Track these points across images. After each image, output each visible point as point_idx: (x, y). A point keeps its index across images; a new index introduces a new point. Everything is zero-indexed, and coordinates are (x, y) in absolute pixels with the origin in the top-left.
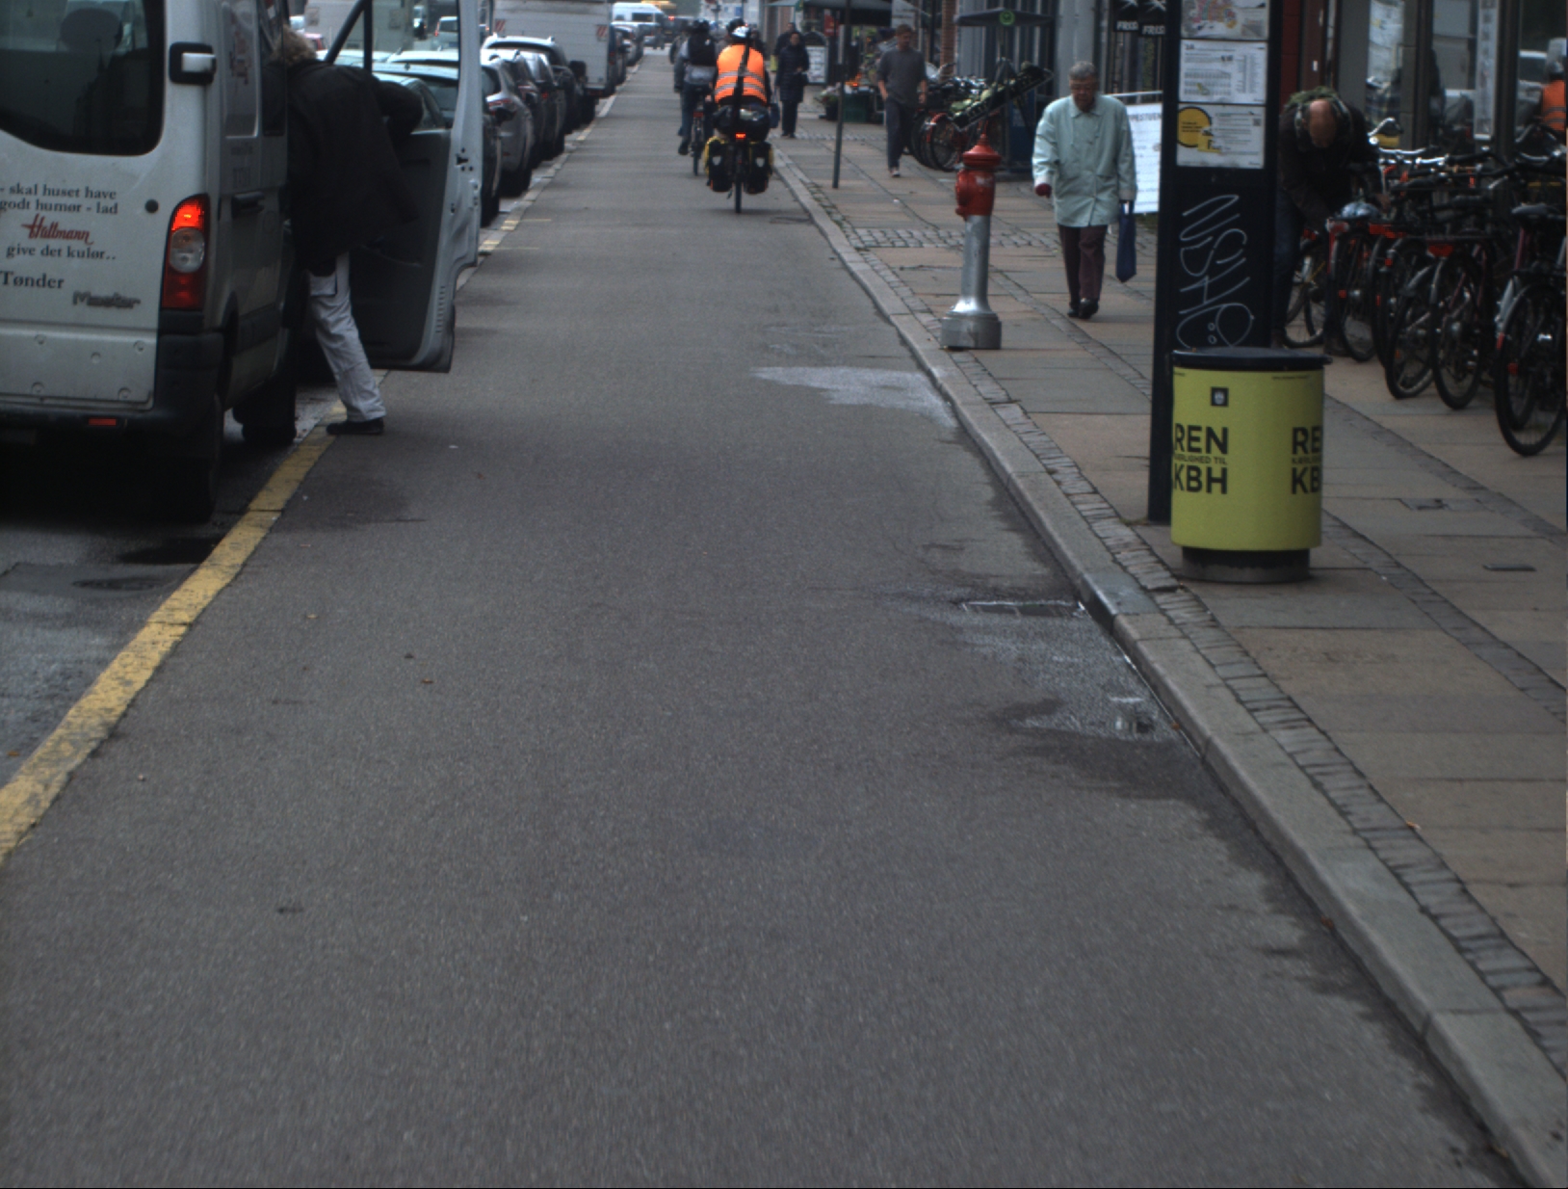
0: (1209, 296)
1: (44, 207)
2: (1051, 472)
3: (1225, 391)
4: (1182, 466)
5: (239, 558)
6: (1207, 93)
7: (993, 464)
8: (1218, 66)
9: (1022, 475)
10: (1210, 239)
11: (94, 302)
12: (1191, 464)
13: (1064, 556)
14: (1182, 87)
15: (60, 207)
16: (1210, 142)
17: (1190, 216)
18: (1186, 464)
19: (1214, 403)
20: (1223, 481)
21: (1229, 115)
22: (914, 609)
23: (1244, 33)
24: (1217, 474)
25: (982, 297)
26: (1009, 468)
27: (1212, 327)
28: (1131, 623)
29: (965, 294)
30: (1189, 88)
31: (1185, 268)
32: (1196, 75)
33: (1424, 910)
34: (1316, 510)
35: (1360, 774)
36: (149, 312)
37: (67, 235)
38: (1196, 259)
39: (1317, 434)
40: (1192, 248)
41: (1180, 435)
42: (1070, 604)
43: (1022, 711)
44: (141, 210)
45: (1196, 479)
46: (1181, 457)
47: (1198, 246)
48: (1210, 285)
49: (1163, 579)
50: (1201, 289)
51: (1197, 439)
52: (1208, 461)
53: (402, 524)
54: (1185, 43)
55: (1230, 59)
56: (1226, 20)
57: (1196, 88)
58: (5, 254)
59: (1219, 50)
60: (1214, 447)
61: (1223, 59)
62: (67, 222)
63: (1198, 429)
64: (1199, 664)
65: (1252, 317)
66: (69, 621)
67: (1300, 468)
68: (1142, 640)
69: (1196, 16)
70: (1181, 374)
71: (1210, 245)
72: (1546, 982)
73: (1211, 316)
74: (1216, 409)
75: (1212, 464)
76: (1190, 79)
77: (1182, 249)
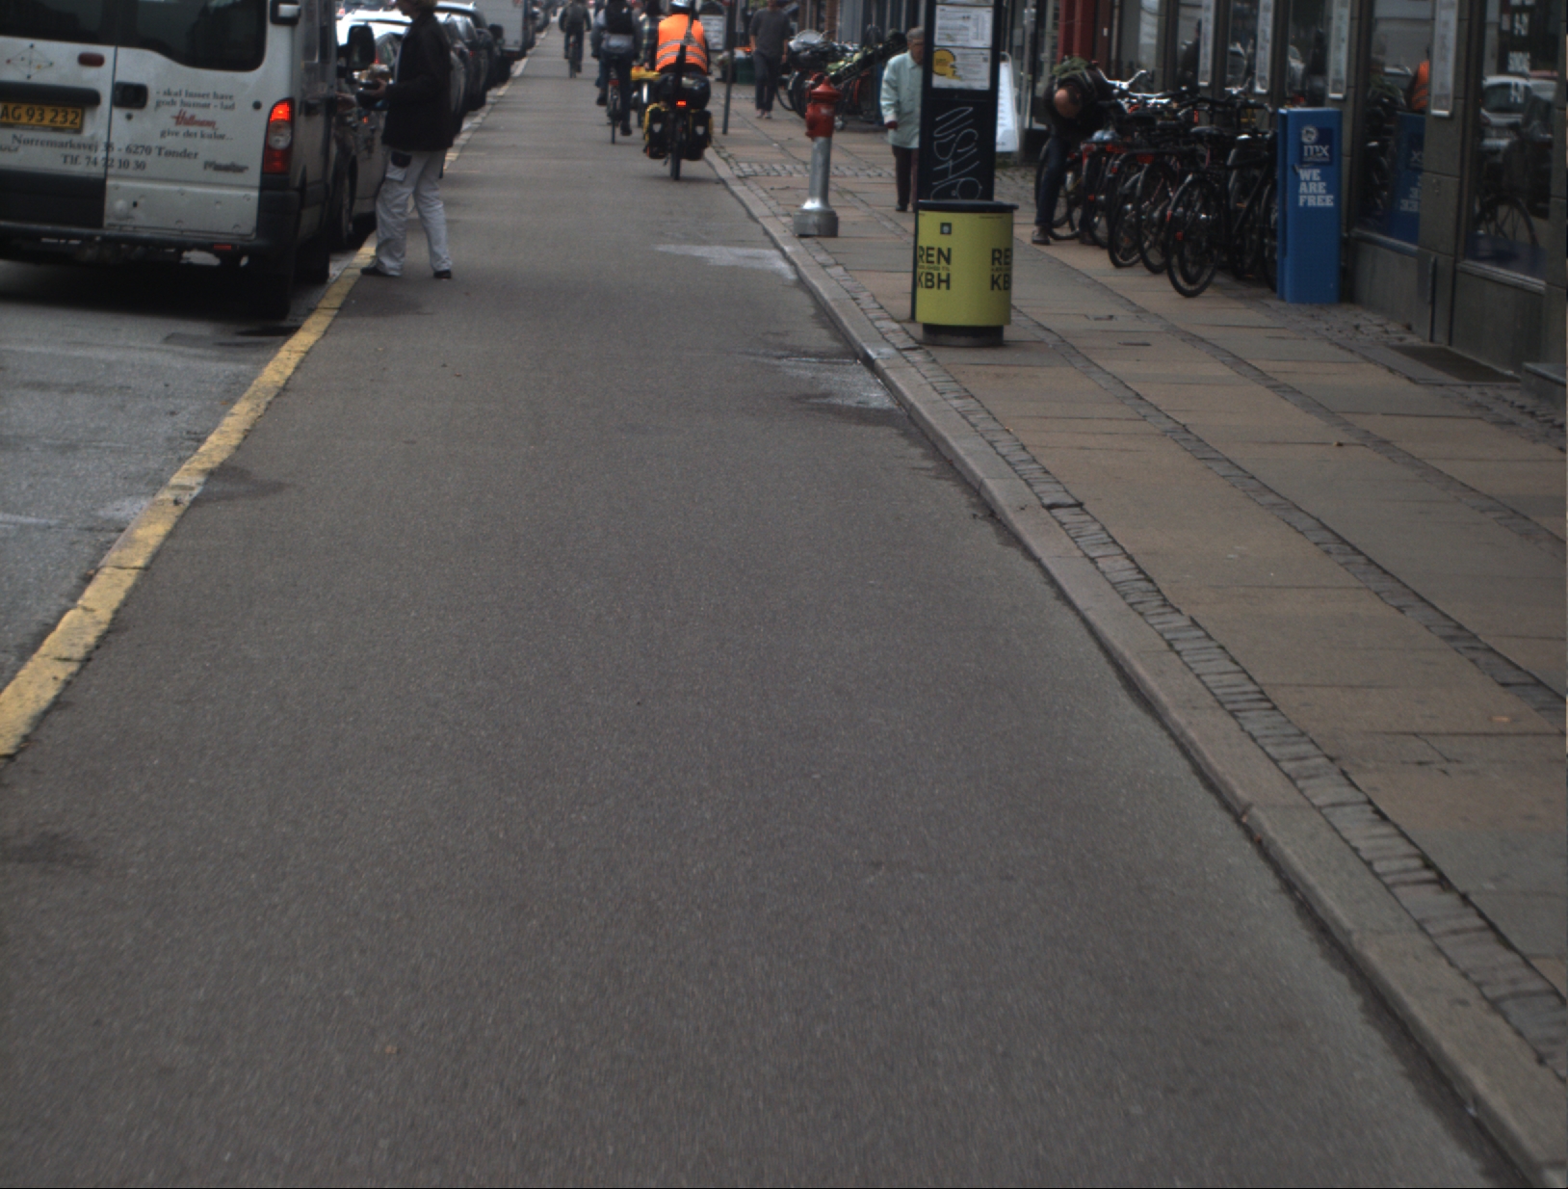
0: (953, 173)
1: (188, 105)
2: (855, 299)
3: (949, 225)
4: (922, 273)
5: (322, 328)
6: (953, 40)
7: (817, 296)
8: (960, 23)
9: (834, 300)
10: (954, 135)
11: (218, 168)
12: (929, 271)
13: (852, 337)
14: (937, 36)
15: (196, 105)
16: (954, 72)
17: (941, 120)
18: (925, 271)
19: (942, 233)
20: (948, 281)
21: (967, 54)
22: (752, 358)
24: (944, 277)
25: (825, 198)
26: (826, 296)
27: (954, 193)
28: (885, 363)
29: (811, 195)
30: (941, 36)
31: (936, 154)
32: (947, 28)
33: (998, 453)
34: (1007, 307)
35: (989, 413)
36: (254, 175)
37: (201, 123)
38: (944, 149)
39: (1008, 253)
40: (942, 141)
41: (921, 253)
42: (852, 361)
43: (808, 397)
44: (250, 108)
45: (931, 280)
46: (923, 267)
47: (948, 139)
48: (954, 167)
49: (911, 344)
50: (947, 168)
51: (932, 255)
52: (938, 269)
54: (939, 7)
55: (968, 18)
57: (945, 37)
58: (159, 135)
59: (961, 12)
60: (942, 260)
61: (964, 18)
62: (201, 114)
63: (932, 249)
64: (918, 377)
65: (980, 187)
66: (220, 359)
67: (996, 274)
68: (888, 368)
70: (924, 215)
71: (953, 140)
72: (1047, 472)
73: (953, 186)
74: (943, 236)
75: (941, 271)
76: (942, 31)
77: (935, 143)
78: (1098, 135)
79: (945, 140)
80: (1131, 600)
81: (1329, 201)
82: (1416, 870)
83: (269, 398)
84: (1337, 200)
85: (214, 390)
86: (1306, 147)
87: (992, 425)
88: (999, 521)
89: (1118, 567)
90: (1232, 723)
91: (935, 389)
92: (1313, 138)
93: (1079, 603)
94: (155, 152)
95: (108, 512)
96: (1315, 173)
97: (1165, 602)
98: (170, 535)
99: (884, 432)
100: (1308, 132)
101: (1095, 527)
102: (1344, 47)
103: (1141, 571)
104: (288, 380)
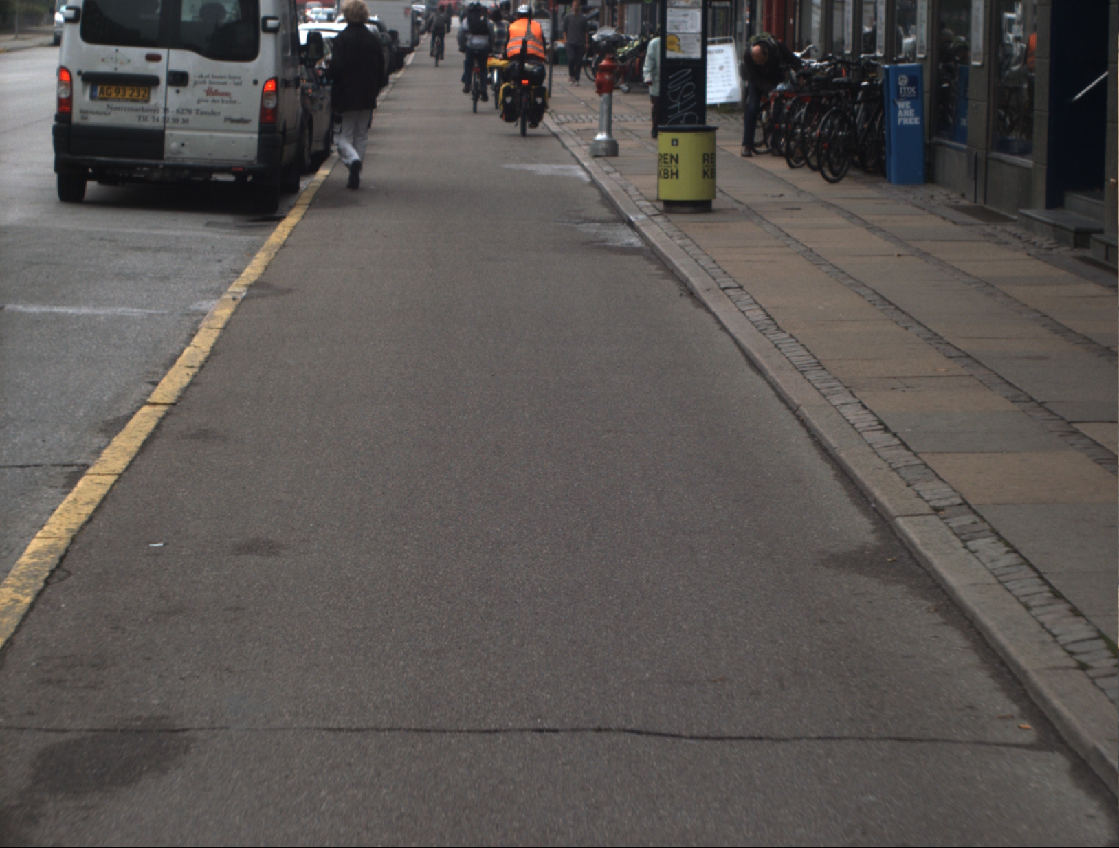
0: (681, 110)
1: (213, 83)
3: (677, 140)
4: (661, 169)
5: (301, 214)
6: (678, 29)
7: (603, 190)
8: (681, 18)
9: (613, 191)
10: (680, 87)
11: (233, 121)
12: (665, 168)
13: (621, 211)
14: (668, 27)
15: (218, 83)
16: (680, 48)
17: (672, 78)
18: (663, 168)
19: (673, 145)
20: (677, 174)
21: (687, 38)
22: (560, 224)
23: (692, 5)
24: (674, 171)
25: (609, 131)
26: (608, 189)
27: (682, 122)
29: (601, 130)
30: (671, 27)
31: (670, 99)
32: (674, 22)
34: (713, 188)
35: (697, 245)
36: (255, 125)
37: (222, 94)
38: (675, 95)
39: (713, 156)
40: (673, 91)
41: (661, 157)
42: (620, 223)
43: (593, 242)
44: (251, 84)
45: (667, 173)
46: (661, 166)
48: (681, 106)
49: (657, 212)
50: (677, 107)
51: (667, 159)
52: (671, 166)
54: (669, 9)
55: (686, 15)
57: (673, 27)
58: (196, 102)
59: (681, 12)
60: (673, 161)
61: (684, 15)
62: (221, 89)
63: (668, 155)
65: (698, 118)
67: (706, 169)
71: (680, 90)
72: (725, 273)
73: (681, 118)
74: (673, 147)
75: (673, 168)
77: (669, 93)
78: (780, 86)
79: (676, 90)
80: (761, 328)
81: (916, 121)
82: (875, 426)
83: (276, 250)
84: (922, 120)
85: (241, 249)
86: (901, 88)
87: (698, 251)
88: (695, 297)
89: (757, 315)
90: (800, 376)
91: (667, 235)
92: (906, 82)
93: (732, 329)
94: (194, 112)
95: (194, 307)
96: (908, 104)
97: (778, 328)
98: (234, 314)
99: (635, 258)
100: (902, 79)
101: (748, 297)
102: (925, 26)
103: (768, 315)
104: (285, 241)
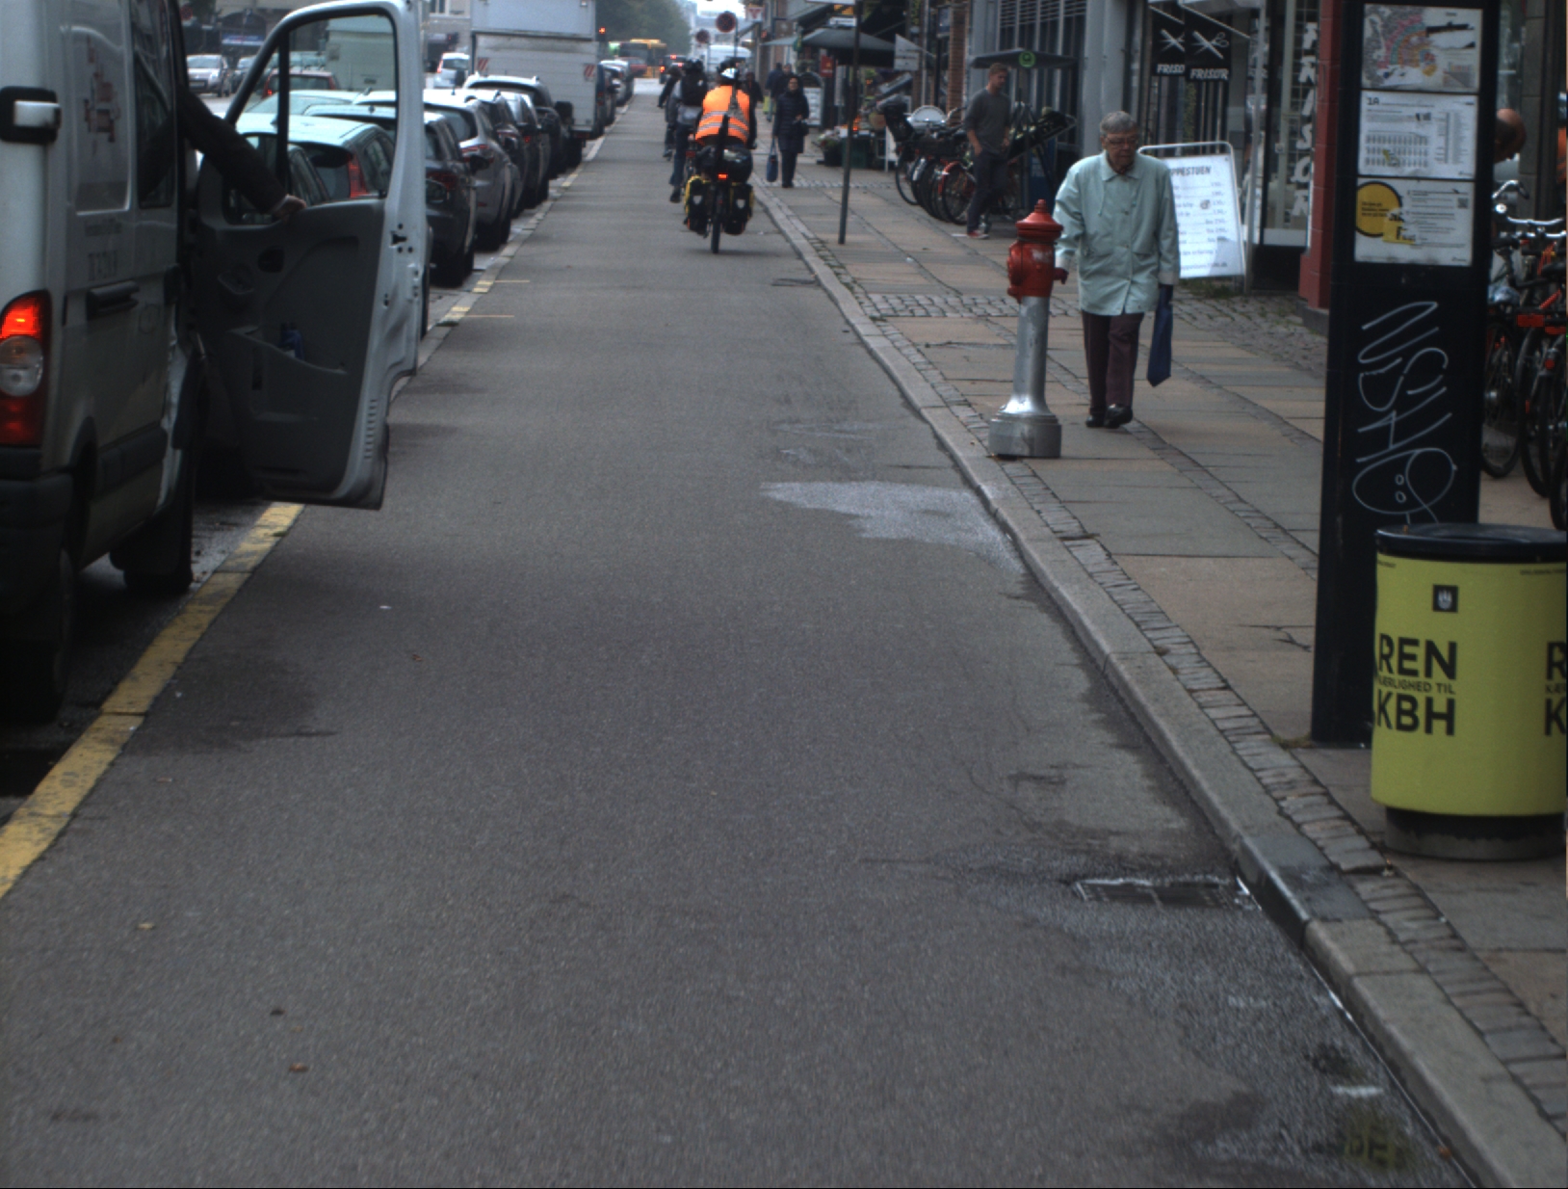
0: (1398, 439)
2: (1161, 652)
4: (1389, 695)
6: (1397, 164)
7: (1081, 634)
8: (1412, 127)
9: (1125, 657)
10: (1398, 361)
12: (1402, 691)
13: (1208, 801)
14: (1363, 155)
16: (1399, 229)
17: (1372, 329)
18: (1395, 691)
19: (1436, 607)
20: (1449, 717)
21: (1426, 193)
22: (1013, 899)
23: (1446, 82)
24: (1440, 706)
25: (1039, 396)
27: (1401, 480)
28: (1335, 939)
29: (1019, 392)
30: (1371, 156)
31: (1366, 402)
32: (1381, 140)
38: (1380, 388)
40: (1374, 373)
41: (1386, 650)
42: (1226, 882)
43: (1207, 1122)
45: (1411, 713)
48: (1397, 424)
49: (1360, 851)
50: (1386, 428)
51: (1413, 657)
52: (1427, 687)
53: (303, 739)
54: (1366, 96)
55: (1428, 117)
56: (1422, 64)
57: (1381, 156)
59: (1411, 105)
60: (1436, 666)
61: (1418, 117)
63: (1414, 642)
65: (1454, 467)
67: (1555, 699)
68: (1359, 974)
69: (1382, 59)
70: (1387, 565)
71: (1398, 369)
73: (1398, 466)
74: (1440, 615)
75: (1434, 693)
76: (1376, 145)
77: (1362, 375)
79: (1382, 371)
